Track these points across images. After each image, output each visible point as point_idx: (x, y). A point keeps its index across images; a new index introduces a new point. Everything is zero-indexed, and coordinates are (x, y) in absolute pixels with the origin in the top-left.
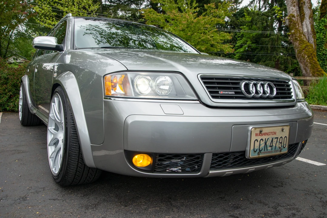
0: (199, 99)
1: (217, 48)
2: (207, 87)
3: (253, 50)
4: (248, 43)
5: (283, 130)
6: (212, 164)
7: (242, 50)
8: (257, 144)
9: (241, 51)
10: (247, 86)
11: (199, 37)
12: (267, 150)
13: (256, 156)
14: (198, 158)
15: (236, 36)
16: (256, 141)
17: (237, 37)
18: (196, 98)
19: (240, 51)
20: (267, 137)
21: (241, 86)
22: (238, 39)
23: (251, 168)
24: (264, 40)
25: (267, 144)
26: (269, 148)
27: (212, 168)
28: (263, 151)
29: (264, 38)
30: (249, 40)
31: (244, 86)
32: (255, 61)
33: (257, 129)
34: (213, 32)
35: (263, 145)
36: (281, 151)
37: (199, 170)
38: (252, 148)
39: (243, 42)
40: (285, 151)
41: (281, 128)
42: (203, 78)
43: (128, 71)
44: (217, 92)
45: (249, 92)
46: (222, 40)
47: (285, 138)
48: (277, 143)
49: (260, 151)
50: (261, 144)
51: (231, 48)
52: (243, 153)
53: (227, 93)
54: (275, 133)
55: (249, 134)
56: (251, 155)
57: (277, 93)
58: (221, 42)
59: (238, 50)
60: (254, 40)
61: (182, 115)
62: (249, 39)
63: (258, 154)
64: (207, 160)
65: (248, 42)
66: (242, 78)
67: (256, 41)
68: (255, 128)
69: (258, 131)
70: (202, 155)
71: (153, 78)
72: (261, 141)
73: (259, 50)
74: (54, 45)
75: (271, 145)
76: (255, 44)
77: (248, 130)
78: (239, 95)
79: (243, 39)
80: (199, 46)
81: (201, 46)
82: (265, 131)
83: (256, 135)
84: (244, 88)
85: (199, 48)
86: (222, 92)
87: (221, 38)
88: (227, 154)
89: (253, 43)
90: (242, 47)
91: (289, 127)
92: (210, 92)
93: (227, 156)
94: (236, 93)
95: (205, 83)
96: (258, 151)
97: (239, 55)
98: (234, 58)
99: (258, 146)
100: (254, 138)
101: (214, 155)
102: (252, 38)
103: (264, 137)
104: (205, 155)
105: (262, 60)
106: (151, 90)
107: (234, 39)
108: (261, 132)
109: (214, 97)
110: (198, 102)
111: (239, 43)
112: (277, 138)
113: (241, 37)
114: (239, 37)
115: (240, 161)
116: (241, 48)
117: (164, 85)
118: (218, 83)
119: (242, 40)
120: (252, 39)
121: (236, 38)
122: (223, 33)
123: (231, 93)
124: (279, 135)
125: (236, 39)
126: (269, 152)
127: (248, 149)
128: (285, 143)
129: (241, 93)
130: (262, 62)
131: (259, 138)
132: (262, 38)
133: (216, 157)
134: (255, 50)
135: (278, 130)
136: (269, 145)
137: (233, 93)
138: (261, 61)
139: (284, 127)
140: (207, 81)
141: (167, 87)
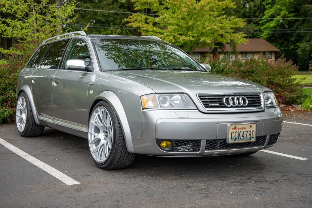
0: (198, 109)
1: (226, 39)
2: (202, 102)
3: (291, 24)
4: (282, 13)
5: (251, 127)
6: (206, 146)
7: (272, 24)
8: (233, 135)
9: (272, 27)
10: (227, 100)
11: (203, 27)
12: (240, 138)
13: (233, 142)
14: (198, 143)
15: (263, 3)
16: (232, 133)
17: (265, 4)
18: (196, 108)
19: (269, 26)
20: (240, 131)
21: (223, 100)
22: (266, 7)
23: (232, 150)
24: (307, 7)
25: (240, 135)
26: (242, 138)
27: (206, 149)
28: (238, 139)
29: (309, 4)
30: (284, 8)
31: (225, 100)
32: (295, 40)
33: (233, 126)
34: (221, 19)
35: (237, 136)
36: (250, 140)
37: (199, 150)
38: (230, 137)
39: (274, 12)
40: (254, 140)
41: (250, 125)
42: (199, 96)
43: (156, 93)
44: (208, 104)
45: (228, 104)
46: (232, 28)
47: (253, 132)
48: (247, 134)
49: (236, 139)
50: (236, 134)
51: (245, 37)
52: (225, 140)
53: (214, 104)
54: (245, 128)
55: (228, 129)
56: (230, 141)
57: (248, 103)
58: (231, 31)
59: (267, 24)
60: (292, 8)
61: (188, 118)
62: (285, 6)
63: (235, 141)
64: (203, 144)
65: (283, 11)
66: (224, 95)
67: (296, 9)
68: (232, 125)
69: (233, 127)
70: (200, 140)
71: (170, 97)
72: (236, 133)
73: (300, 22)
74: (84, 67)
75: (243, 136)
76: (294, 13)
77: (227, 126)
78: (222, 106)
79: (274, 8)
80: (203, 38)
81: (205, 37)
82: (238, 127)
83: (233, 129)
84: (225, 101)
85: (203, 40)
86: (211, 104)
87: (232, 26)
88: (215, 140)
89: (290, 12)
90: (272, 20)
91: (256, 125)
92: (204, 104)
93: (215, 142)
94: (220, 104)
95: (201, 99)
96: (234, 139)
97: (268, 33)
98: (261, 37)
99: (234, 136)
100: (231, 131)
101: (207, 141)
102: (290, 5)
103: (238, 131)
104: (202, 140)
105: (305, 38)
106: (169, 104)
107: (261, 8)
108: (236, 127)
109: (206, 107)
110: (197, 110)
111: (268, 13)
112: (247, 131)
113: (271, 4)
114: (267, 4)
115: (224, 145)
116: (271, 22)
117: (176, 100)
118: (209, 99)
119: (272, 9)
120: (289, 7)
121: (263, 5)
122: (233, 18)
123: (217, 104)
124: (248, 129)
125: (264, 7)
126: (242, 140)
127: (228, 137)
128: (253, 135)
129: (223, 104)
130: (305, 43)
131: (234, 131)
132: (305, 4)
133: (208, 142)
134: (294, 24)
135: (247, 126)
136: (242, 135)
137: (218, 104)
138: (303, 40)
139: (252, 125)
140: (202, 98)
141: (178, 102)
